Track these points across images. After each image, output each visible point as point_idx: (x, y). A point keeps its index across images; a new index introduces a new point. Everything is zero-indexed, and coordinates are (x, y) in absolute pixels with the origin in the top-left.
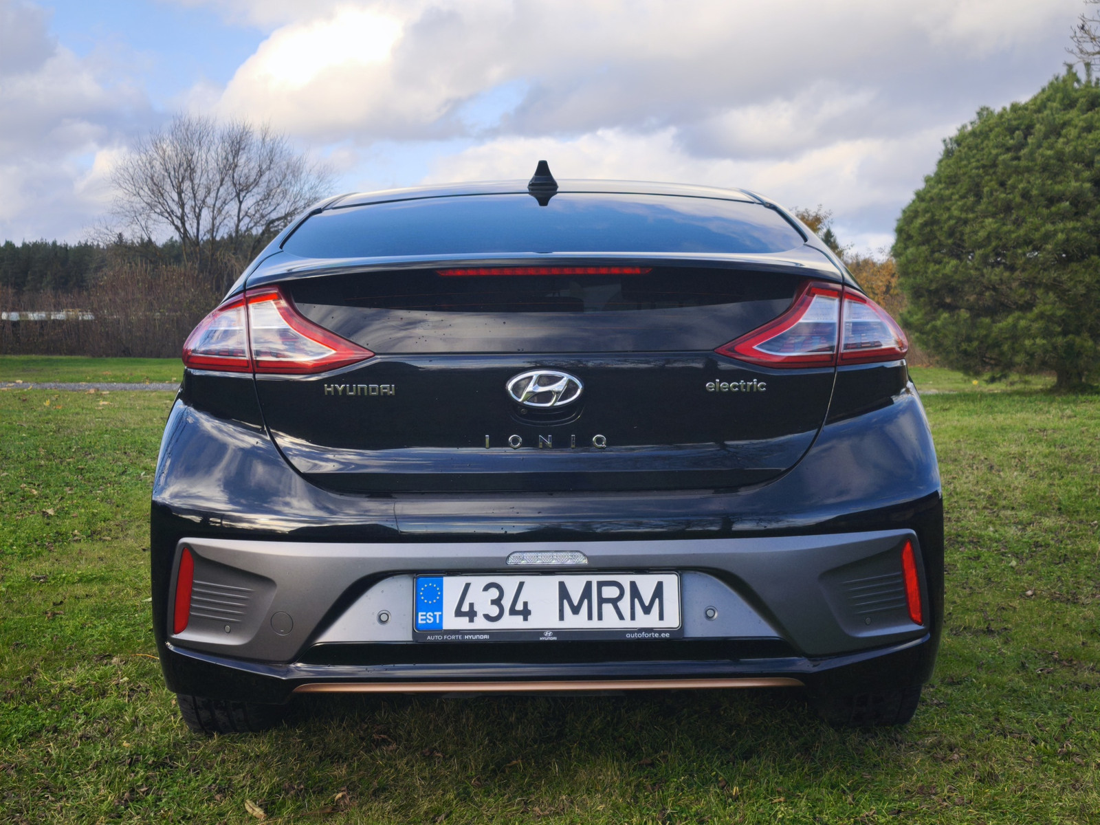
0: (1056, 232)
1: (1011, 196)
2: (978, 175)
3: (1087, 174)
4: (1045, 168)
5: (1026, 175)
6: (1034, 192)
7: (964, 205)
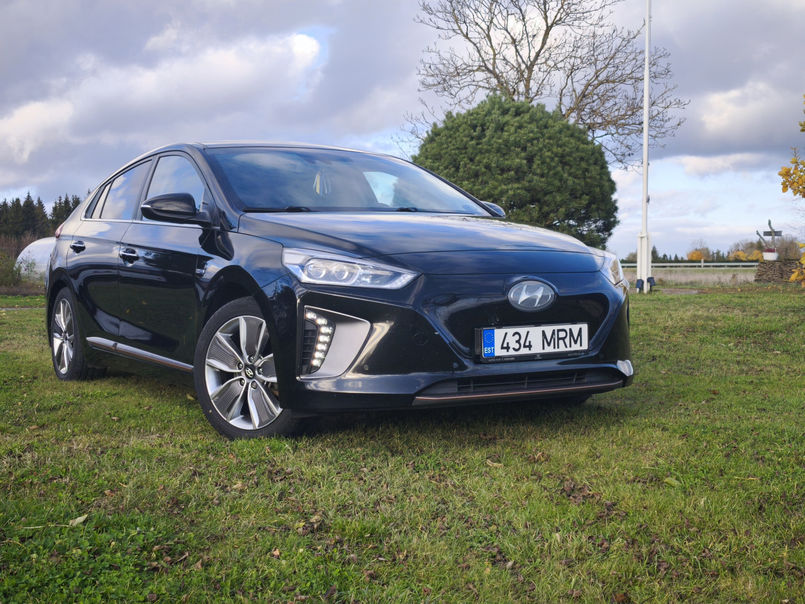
0: (507, 191)
1: (478, 167)
2: (455, 154)
3: (523, 154)
4: (498, 150)
5: (487, 155)
6: (493, 165)
7: (448, 173)
